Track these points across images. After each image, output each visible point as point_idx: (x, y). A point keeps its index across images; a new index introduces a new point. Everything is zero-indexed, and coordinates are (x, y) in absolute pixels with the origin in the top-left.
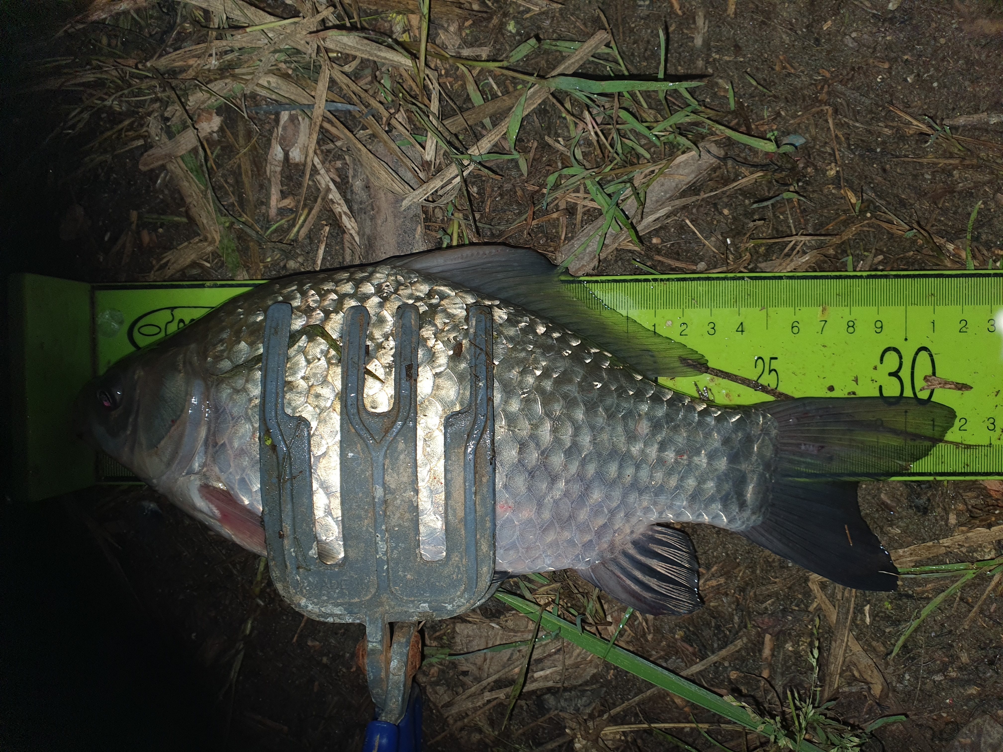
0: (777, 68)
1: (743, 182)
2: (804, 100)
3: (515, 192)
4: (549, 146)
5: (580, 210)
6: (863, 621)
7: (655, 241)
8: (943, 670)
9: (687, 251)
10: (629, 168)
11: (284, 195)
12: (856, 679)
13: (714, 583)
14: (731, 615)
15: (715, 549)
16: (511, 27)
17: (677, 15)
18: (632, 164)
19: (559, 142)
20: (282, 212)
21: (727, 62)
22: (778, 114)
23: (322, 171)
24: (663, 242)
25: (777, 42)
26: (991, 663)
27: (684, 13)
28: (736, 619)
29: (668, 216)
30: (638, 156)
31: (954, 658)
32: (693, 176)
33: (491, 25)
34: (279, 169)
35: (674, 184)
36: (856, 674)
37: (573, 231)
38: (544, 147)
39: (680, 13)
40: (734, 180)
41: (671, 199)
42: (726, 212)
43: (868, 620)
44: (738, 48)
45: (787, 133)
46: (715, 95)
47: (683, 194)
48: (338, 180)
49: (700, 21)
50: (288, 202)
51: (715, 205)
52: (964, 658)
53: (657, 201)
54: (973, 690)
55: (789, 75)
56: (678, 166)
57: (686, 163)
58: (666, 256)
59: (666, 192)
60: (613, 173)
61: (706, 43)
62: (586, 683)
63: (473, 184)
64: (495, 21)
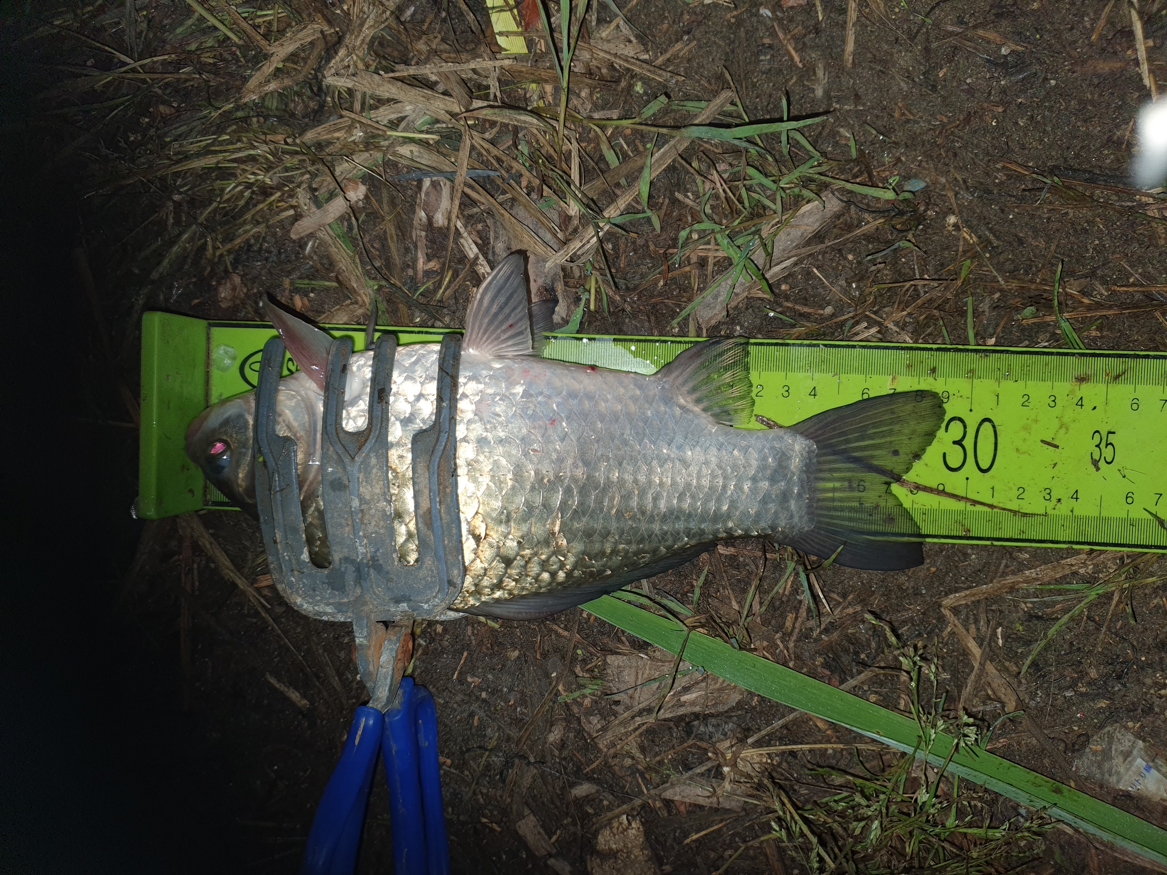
0: (896, 115)
1: (865, 229)
2: (923, 145)
3: (648, 247)
4: (679, 201)
5: (711, 261)
6: (997, 643)
7: (783, 287)
8: (1073, 685)
9: (814, 296)
10: (756, 221)
11: (429, 258)
12: (989, 697)
13: (850, 610)
14: (868, 640)
15: (851, 578)
16: (639, 88)
17: (798, 67)
18: (759, 216)
19: (688, 197)
20: (428, 274)
21: (848, 111)
22: (899, 160)
23: (465, 235)
24: (791, 288)
25: (895, 89)
26: (1119, 677)
27: (804, 66)
28: (873, 645)
29: (795, 264)
30: (764, 208)
31: (1083, 674)
32: (818, 224)
33: (619, 88)
34: (423, 234)
35: (799, 233)
36: (990, 692)
37: (705, 282)
38: (674, 201)
39: (800, 65)
40: (859, 226)
41: (797, 247)
42: (850, 257)
43: (1000, 642)
44: (857, 97)
45: (907, 177)
46: (836, 144)
47: (809, 242)
48: (479, 241)
49: (820, 73)
50: (433, 265)
51: (840, 251)
52: (1093, 673)
53: (784, 250)
54: (1103, 704)
55: (908, 121)
56: (803, 215)
57: (811, 212)
58: (795, 302)
59: (792, 241)
60: (742, 226)
61: (827, 93)
62: (732, 709)
63: (608, 240)
64: (623, 84)
